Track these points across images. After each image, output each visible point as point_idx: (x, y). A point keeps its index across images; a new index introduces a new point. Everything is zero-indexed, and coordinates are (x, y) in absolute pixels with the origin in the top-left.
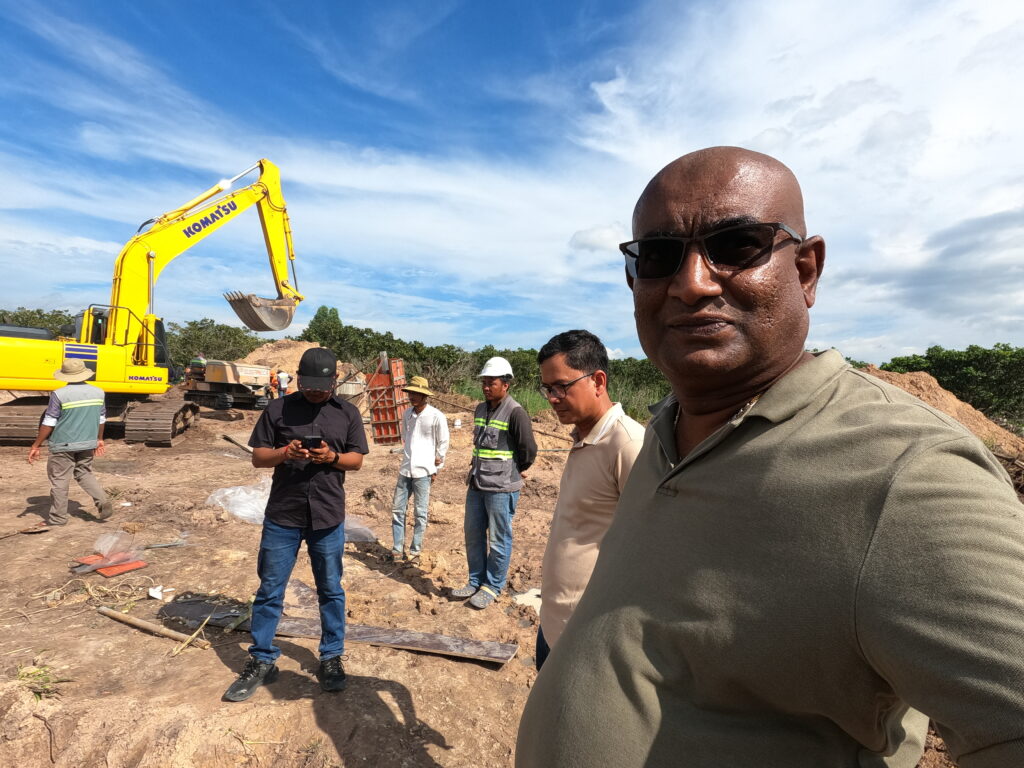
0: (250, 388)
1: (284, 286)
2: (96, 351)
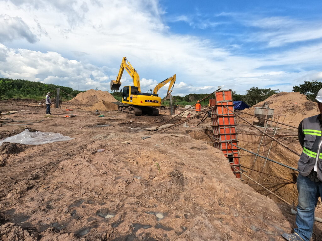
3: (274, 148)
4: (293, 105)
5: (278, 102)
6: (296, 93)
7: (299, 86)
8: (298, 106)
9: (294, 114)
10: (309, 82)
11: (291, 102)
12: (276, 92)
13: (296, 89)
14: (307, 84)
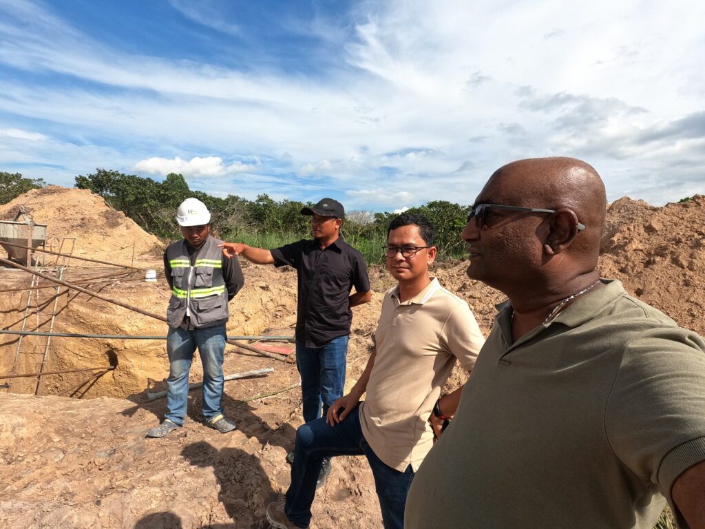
3: (62, 312)
4: (82, 217)
5: (46, 208)
6: (83, 191)
7: (87, 177)
8: (92, 219)
9: (86, 235)
10: (105, 172)
11: (77, 209)
12: (36, 183)
13: (81, 183)
14: (102, 176)
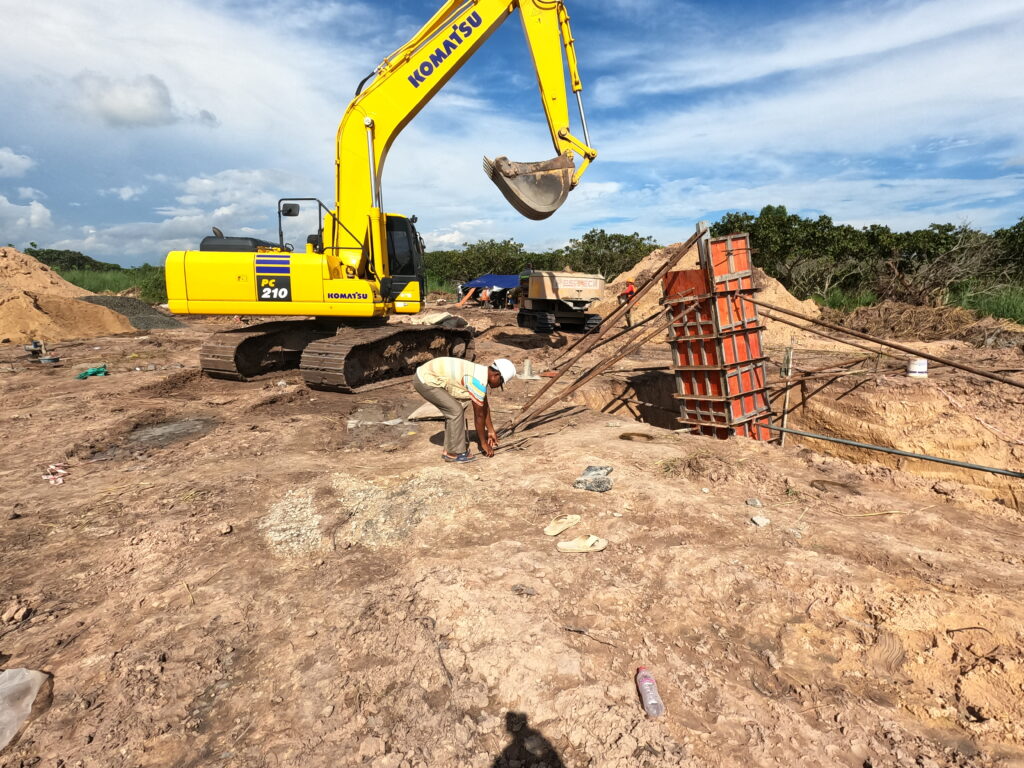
0: (571, 304)
1: (562, 137)
2: (288, 262)
3: (797, 410)
